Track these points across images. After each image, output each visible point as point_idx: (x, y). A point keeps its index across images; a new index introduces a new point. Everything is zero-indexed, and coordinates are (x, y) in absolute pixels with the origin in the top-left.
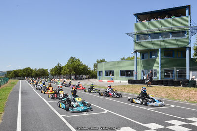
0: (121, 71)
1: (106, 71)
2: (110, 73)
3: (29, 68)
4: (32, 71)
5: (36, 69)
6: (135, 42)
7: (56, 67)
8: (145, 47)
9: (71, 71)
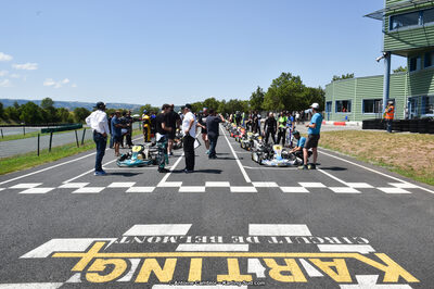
0: (365, 101)
1: (337, 102)
2: (344, 106)
3: (213, 99)
4: (217, 104)
5: (224, 101)
6: (386, 33)
7: (254, 96)
8: (407, 43)
9: (276, 104)
